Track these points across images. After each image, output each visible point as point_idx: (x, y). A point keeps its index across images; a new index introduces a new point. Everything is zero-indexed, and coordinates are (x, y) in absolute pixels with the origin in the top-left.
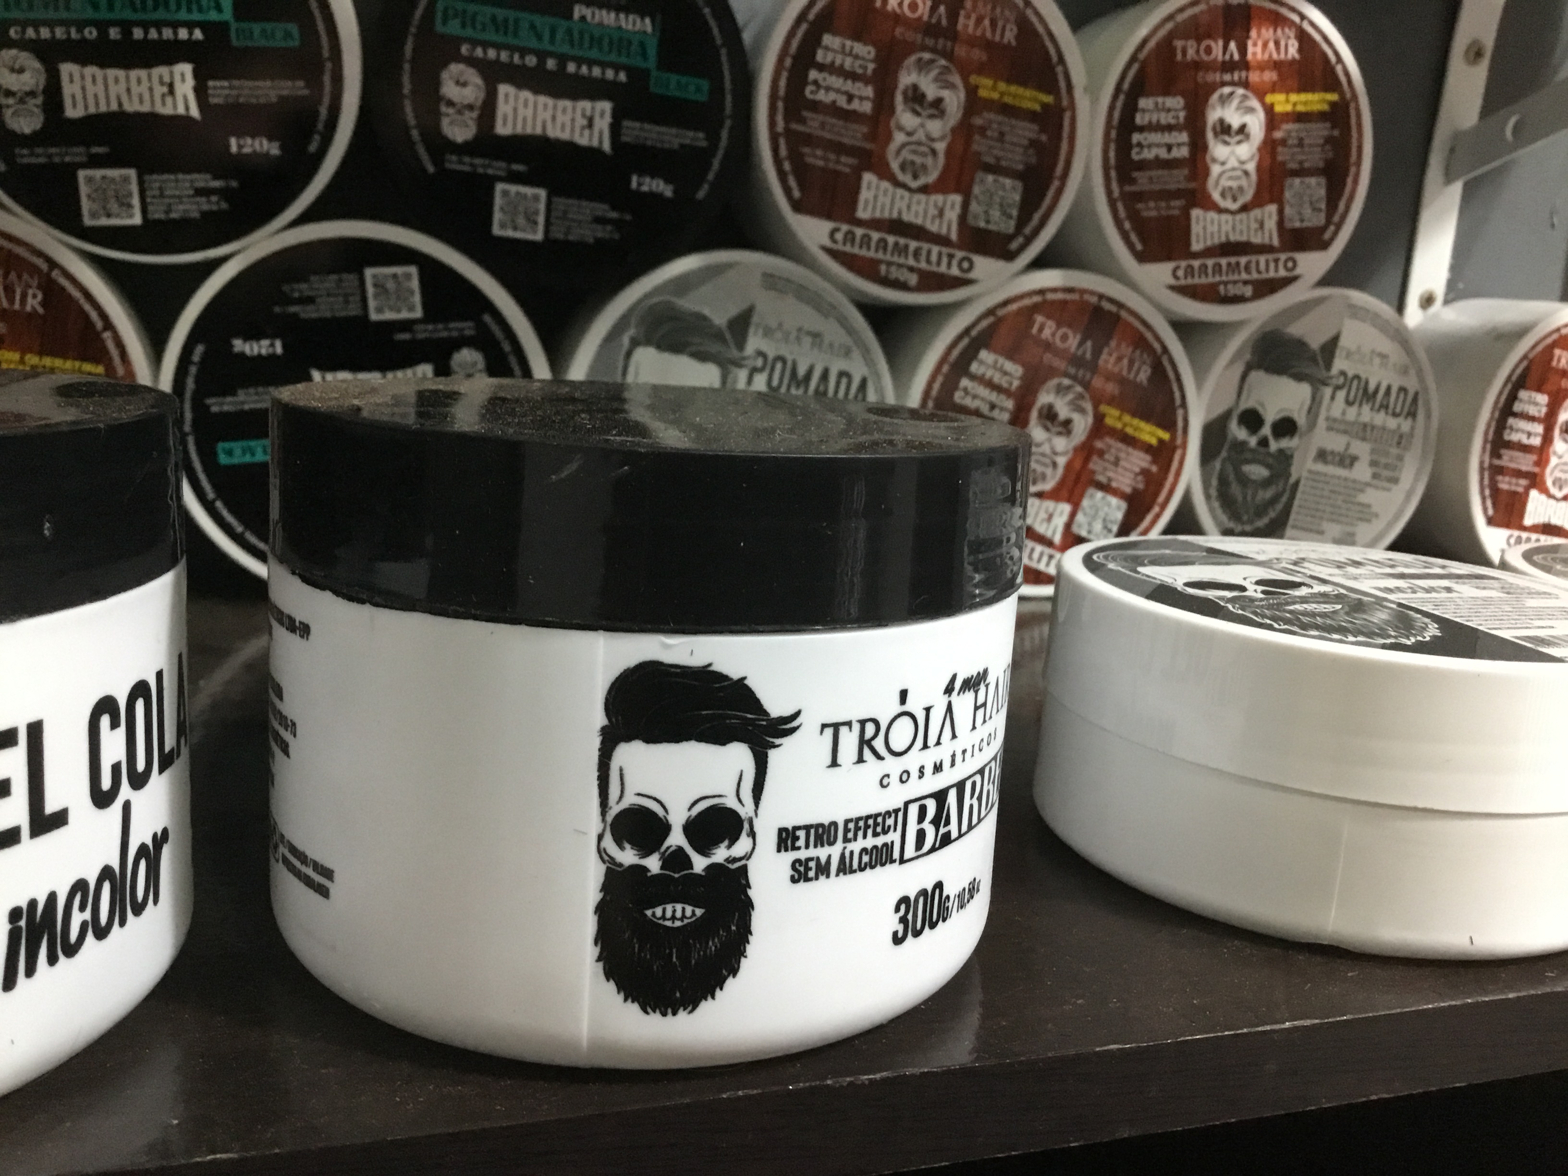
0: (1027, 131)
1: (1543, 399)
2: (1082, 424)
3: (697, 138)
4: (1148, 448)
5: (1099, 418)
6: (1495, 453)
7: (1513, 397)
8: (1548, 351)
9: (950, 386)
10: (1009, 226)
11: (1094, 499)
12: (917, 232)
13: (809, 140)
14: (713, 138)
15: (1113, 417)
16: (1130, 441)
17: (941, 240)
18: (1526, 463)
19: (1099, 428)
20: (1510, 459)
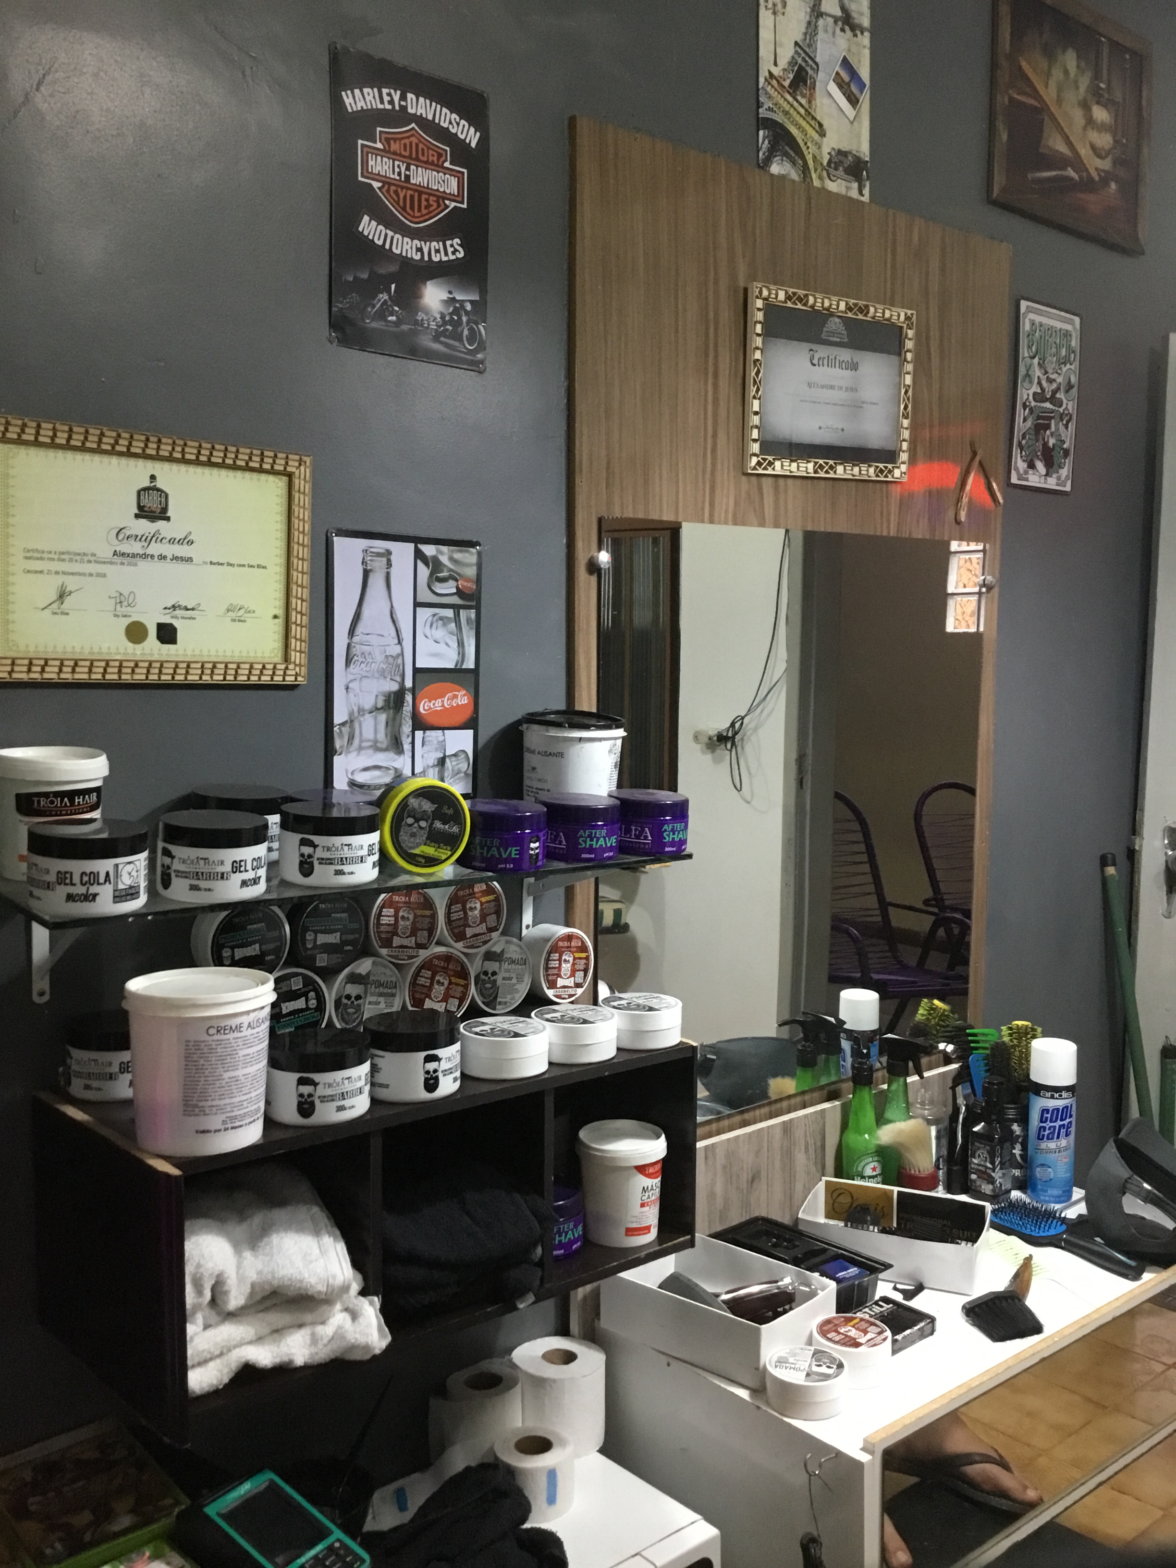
0: (428, 920)
1: (557, 955)
2: (446, 983)
3: (357, 936)
4: (462, 986)
5: (450, 981)
6: (547, 971)
7: (549, 956)
8: (557, 943)
9: (415, 980)
10: (426, 942)
11: (451, 1000)
12: (406, 947)
13: (382, 932)
14: (361, 936)
15: (453, 980)
16: (458, 985)
17: (411, 948)
18: (555, 971)
19: (450, 983)
20: (550, 972)
